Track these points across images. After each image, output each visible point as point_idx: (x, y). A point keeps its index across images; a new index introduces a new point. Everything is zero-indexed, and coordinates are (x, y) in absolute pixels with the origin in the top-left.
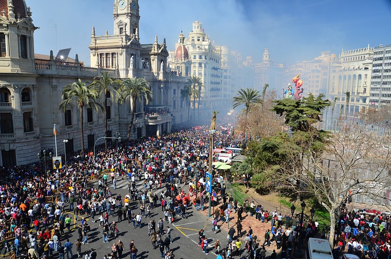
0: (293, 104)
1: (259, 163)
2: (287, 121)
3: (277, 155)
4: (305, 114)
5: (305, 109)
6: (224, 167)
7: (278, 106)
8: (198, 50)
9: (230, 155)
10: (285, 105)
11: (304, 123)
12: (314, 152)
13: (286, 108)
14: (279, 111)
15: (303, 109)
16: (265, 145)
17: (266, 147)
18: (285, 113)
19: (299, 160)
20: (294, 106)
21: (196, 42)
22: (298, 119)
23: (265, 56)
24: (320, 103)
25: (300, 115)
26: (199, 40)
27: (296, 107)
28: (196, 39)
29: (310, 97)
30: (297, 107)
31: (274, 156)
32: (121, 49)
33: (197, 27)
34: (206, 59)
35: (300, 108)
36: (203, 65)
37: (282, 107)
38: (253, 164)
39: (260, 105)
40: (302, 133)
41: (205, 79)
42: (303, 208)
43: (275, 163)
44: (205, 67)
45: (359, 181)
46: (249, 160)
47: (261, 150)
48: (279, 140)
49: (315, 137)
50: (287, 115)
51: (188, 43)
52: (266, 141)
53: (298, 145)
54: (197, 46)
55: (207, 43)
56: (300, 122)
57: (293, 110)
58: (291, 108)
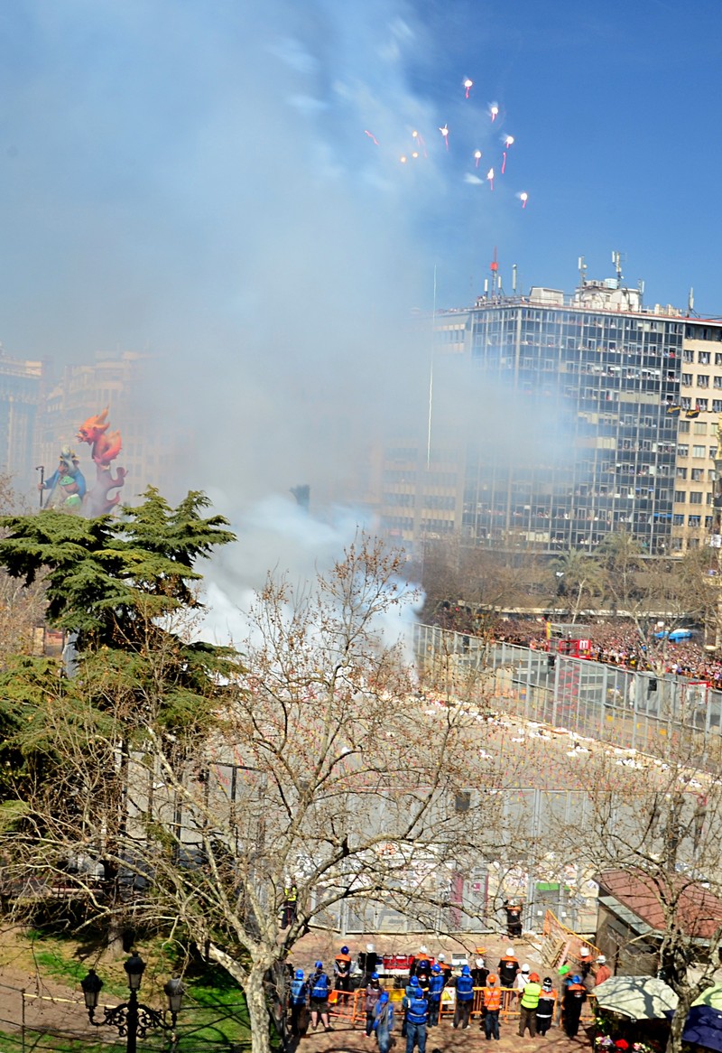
0: (79, 533)
3: (14, 757)
4: (131, 575)
5: (127, 555)
7: (15, 542)
10: (43, 540)
11: (125, 612)
12: (171, 738)
13: (47, 551)
14: (20, 564)
15: (120, 554)
18: (43, 571)
19: (110, 776)
20: (83, 542)
22: (102, 597)
24: (189, 531)
25: (109, 579)
27: (93, 547)
29: (147, 506)
30: (98, 546)
35: (108, 552)
37: (32, 547)
40: (118, 656)
42: (135, 979)
45: (351, 846)
48: (20, 692)
49: (172, 674)
50: (56, 583)
53: (102, 708)
56: (109, 611)
57: (81, 558)
58: (71, 549)
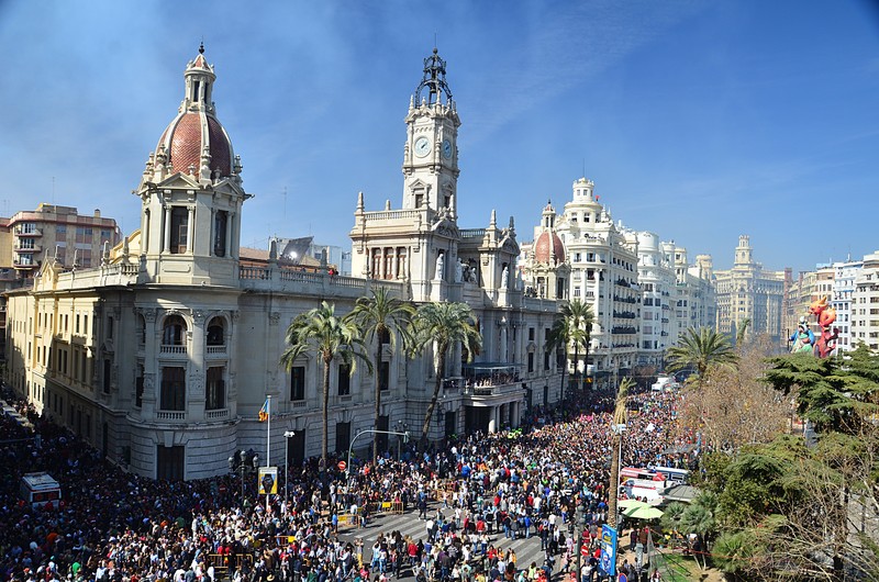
0: (815, 367)
1: (733, 507)
2: (802, 408)
3: (778, 490)
4: (849, 390)
5: (846, 379)
6: (647, 513)
7: (778, 371)
8: (584, 242)
9: (660, 485)
10: (795, 370)
11: (846, 412)
12: (878, 488)
13: (797, 376)
14: (782, 384)
15: (842, 378)
16: (749, 464)
17: (751, 470)
18: (795, 388)
19: (839, 507)
20: (818, 371)
21: (581, 223)
22: (832, 403)
23: (740, 254)
25: (836, 393)
26: (587, 220)
27: (824, 374)
28: (580, 217)
29: (858, 351)
30: (828, 373)
31: (771, 492)
32: (416, 240)
33: (582, 192)
34: (603, 261)
35: (834, 377)
36: (596, 275)
37: (788, 374)
38: (717, 510)
39: (731, 367)
40: (842, 437)
41: (600, 304)
43: (772, 510)
44: (601, 279)
46: (707, 499)
47: (739, 476)
48: (782, 454)
50: (803, 394)
51: (563, 226)
52: (750, 456)
53: (833, 467)
54: (583, 234)
55: (606, 225)
56: (836, 411)
57: (818, 380)
58: (811, 375)
